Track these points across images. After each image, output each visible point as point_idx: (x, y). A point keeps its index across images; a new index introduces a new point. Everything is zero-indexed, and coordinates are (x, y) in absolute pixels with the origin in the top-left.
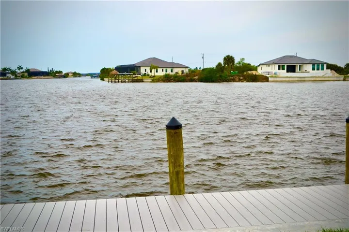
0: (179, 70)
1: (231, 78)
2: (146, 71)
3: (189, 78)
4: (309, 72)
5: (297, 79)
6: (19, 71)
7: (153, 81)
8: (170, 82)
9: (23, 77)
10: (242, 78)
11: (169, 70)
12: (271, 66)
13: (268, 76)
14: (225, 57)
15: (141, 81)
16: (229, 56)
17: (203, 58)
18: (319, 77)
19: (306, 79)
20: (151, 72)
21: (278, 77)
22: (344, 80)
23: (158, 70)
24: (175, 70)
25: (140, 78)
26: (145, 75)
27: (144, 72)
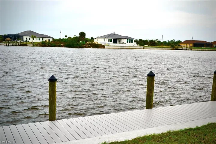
0: (47, 39)
1: (83, 45)
2: (26, 39)
3: (58, 44)
4: (125, 44)
5: (120, 47)
7: (34, 46)
8: (45, 46)
10: (89, 45)
11: (41, 39)
12: (104, 39)
13: (104, 45)
14: (80, 33)
15: (26, 45)
16: (82, 32)
17: (61, 32)
18: (131, 46)
19: (125, 47)
20: (30, 39)
21: (110, 46)
22: (144, 48)
23: (35, 38)
24: (45, 39)
25: (25, 43)
26: (26, 41)
27: (26, 40)
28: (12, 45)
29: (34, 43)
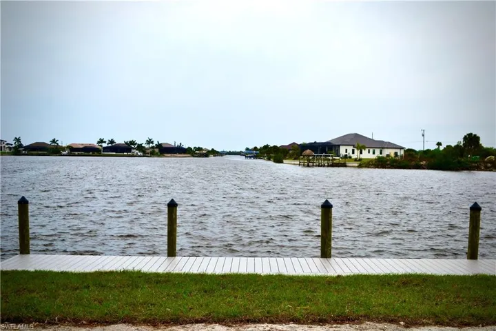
0: (391, 152)
1: (474, 164)
2: (346, 152)
3: (413, 163)
6: (147, 146)
7: (360, 166)
8: (386, 168)
9: (153, 154)
10: (489, 165)
11: (378, 152)
14: (465, 136)
15: (344, 165)
16: (471, 134)
17: (423, 135)
20: (353, 153)
23: (363, 151)
24: (386, 152)
25: (342, 161)
26: (346, 157)
27: (344, 153)
28: (316, 166)
29: (360, 160)
